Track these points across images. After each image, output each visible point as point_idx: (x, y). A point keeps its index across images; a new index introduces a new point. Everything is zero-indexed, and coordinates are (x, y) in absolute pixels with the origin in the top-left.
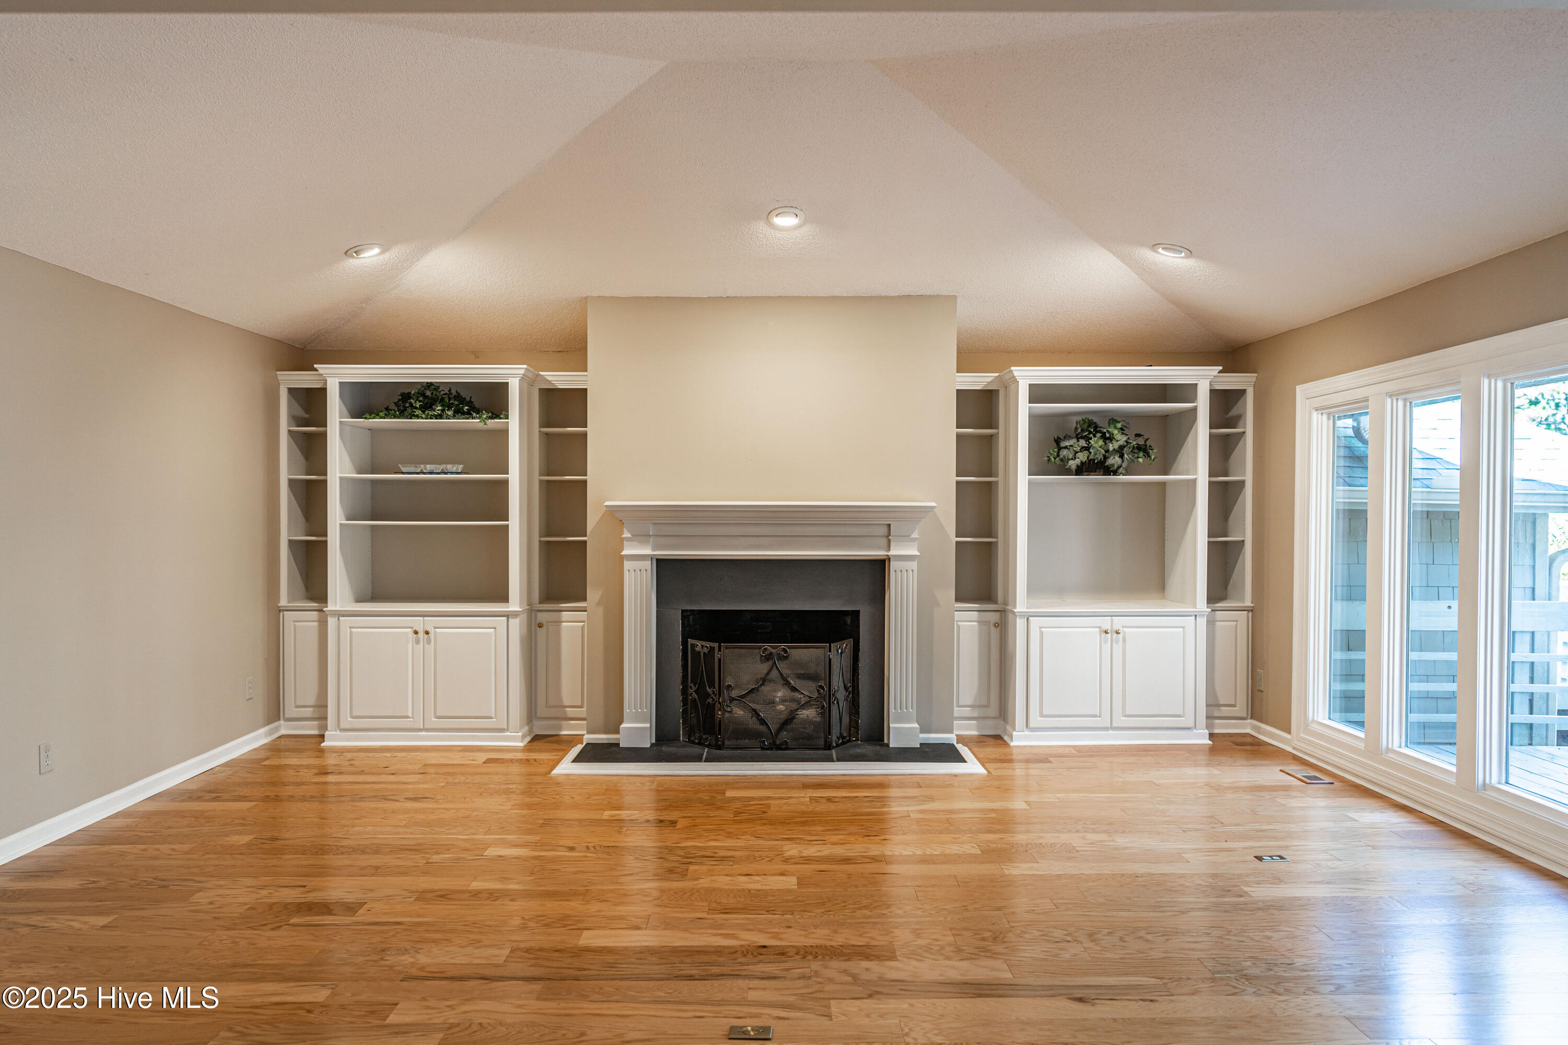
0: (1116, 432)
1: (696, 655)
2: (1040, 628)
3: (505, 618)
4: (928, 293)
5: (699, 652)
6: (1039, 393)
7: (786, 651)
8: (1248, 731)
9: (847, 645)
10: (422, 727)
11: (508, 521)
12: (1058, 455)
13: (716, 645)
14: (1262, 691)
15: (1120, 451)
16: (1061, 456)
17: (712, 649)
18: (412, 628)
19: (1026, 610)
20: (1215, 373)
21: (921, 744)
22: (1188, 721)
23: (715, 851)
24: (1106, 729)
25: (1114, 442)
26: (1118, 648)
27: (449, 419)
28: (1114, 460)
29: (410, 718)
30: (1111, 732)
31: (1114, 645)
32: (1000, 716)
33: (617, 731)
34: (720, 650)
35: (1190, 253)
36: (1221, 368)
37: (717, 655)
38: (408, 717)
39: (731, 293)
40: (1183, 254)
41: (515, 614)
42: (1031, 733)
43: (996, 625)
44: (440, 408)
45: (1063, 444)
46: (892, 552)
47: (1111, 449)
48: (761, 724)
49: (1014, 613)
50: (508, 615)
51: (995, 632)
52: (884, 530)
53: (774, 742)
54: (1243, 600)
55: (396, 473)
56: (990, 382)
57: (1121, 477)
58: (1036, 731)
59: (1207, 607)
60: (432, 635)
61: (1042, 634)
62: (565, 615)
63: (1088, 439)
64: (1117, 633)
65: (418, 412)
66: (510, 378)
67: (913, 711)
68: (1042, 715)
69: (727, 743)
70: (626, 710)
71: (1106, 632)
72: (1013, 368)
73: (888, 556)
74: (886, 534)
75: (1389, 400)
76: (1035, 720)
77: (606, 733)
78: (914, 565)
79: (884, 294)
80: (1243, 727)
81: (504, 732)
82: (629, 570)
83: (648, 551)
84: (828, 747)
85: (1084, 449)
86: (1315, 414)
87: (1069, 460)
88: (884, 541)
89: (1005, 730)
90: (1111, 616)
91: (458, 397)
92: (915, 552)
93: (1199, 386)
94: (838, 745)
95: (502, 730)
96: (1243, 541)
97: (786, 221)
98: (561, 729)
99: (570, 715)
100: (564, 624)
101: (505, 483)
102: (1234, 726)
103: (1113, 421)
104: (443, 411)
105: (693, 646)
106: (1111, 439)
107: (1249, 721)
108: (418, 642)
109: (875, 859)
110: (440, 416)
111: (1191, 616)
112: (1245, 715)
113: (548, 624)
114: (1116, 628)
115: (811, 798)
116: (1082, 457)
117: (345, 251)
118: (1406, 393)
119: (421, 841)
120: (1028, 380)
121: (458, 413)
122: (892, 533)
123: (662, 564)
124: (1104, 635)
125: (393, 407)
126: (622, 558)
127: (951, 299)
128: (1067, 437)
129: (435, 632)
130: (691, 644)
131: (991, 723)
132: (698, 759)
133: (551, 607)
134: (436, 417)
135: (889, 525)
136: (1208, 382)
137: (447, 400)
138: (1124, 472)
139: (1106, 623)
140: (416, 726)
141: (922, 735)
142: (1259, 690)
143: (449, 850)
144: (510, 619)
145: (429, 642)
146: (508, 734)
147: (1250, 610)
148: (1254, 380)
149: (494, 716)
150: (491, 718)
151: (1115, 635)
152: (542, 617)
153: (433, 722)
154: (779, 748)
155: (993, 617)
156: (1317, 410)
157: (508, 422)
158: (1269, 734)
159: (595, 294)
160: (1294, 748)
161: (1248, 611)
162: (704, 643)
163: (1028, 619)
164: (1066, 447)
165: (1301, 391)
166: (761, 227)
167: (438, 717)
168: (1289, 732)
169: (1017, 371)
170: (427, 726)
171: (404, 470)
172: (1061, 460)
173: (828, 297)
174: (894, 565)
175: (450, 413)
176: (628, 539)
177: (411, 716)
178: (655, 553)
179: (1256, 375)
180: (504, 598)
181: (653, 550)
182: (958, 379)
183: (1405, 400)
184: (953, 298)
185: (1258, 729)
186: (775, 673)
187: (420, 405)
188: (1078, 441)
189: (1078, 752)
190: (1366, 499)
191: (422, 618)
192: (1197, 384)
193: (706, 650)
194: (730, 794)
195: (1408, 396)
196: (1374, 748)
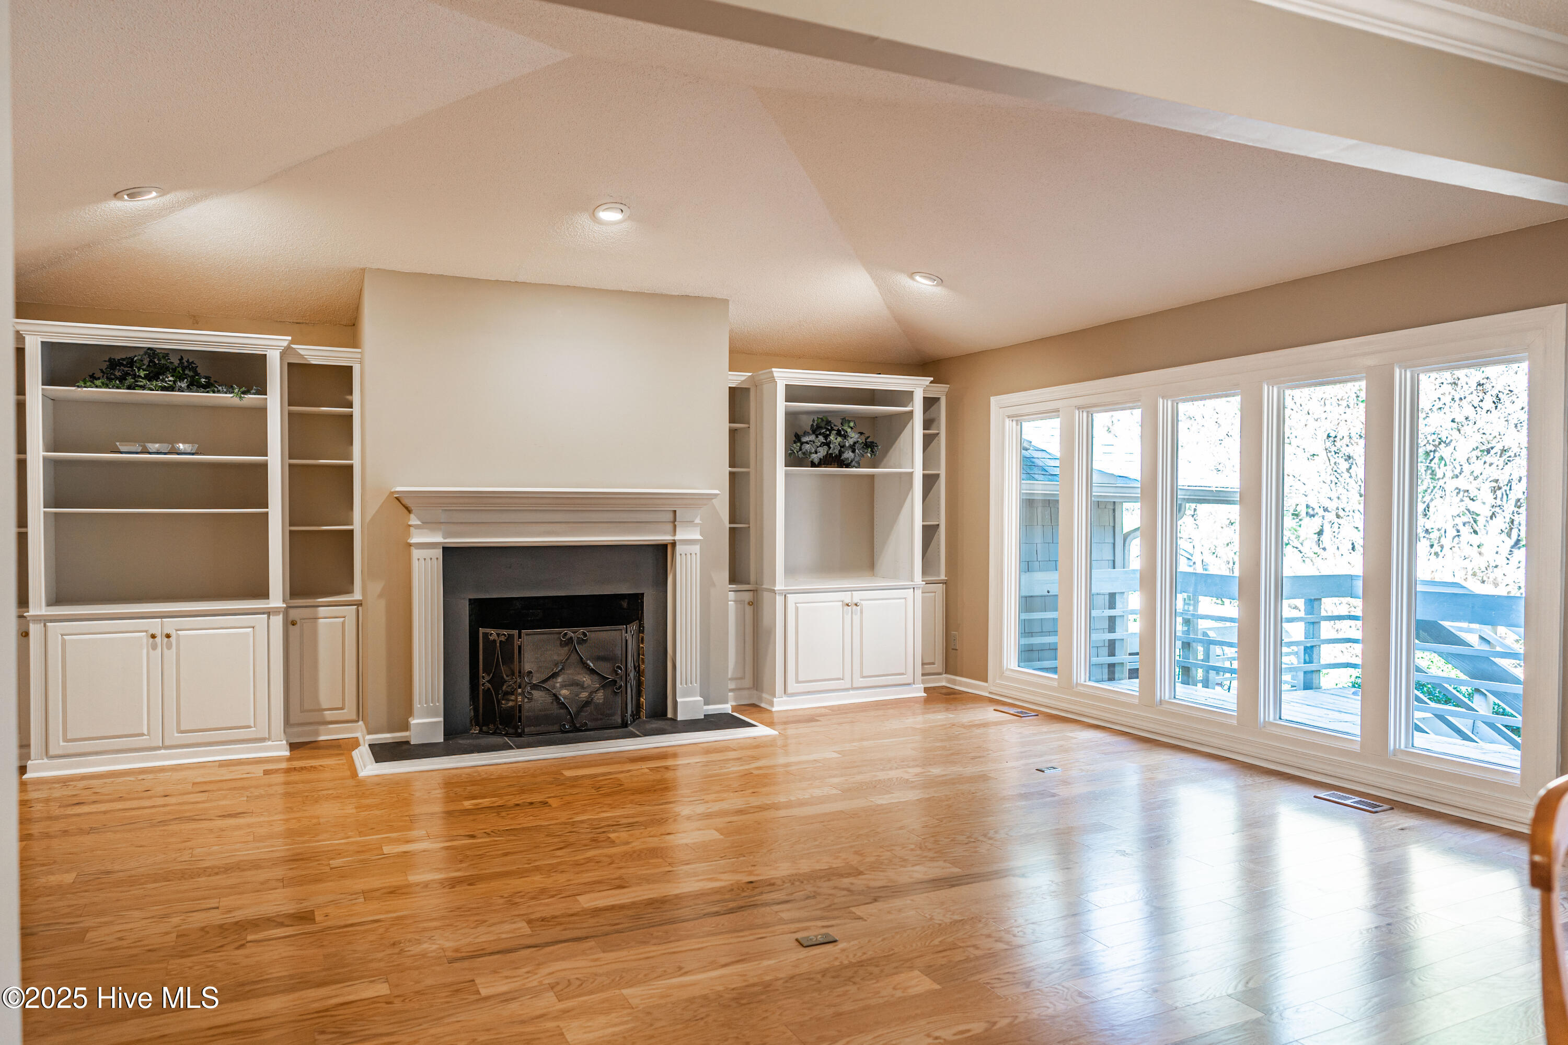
0: (849, 430)
1: (489, 644)
2: (796, 603)
3: (265, 616)
4: (705, 295)
5: (494, 641)
6: (793, 393)
7: (585, 634)
8: (944, 684)
9: (634, 627)
10: (161, 745)
11: (268, 508)
12: (801, 449)
13: (516, 632)
14: (956, 650)
15: (853, 448)
16: (804, 450)
17: (510, 637)
18: (146, 631)
19: (783, 588)
20: (928, 383)
21: (705, 715)
22: (908, 678)
23: (618, 820)
24: (847, 690)
25: (849, 439)
26: (856, 618)
27: (183, 391)
28: (848, 455)
29: (145, 735)
30: (851, 692)
31: (854, 616)
32: (754, 686)
33: (406, 727)
34: (520, 637)
35: (941, 282)
36: (932, 379)
37: (517, 642)
38: (143, 735)
39: (521, 279)
40: (936, 282)
41: (275, 611)
42: (788, 699)
43: (751, 603)
44: (171, 378)
45: (805, 439)
46: (677, 537)
47: (847, 445)
48: (561, 708)
49: (774, 591)
50: (269, 613)
51: (749, 610)
52: (670, 517)
53: (574, 724)
54: (939, 575)
55: (112, 452)
56: (744, 381)
57: (854, 469)
58: (792, 696)
59: (923, 581)
60: (173, 639)
61: (797, 608)
62: (322, 611)
63: (826, 437)
64: (856, 605)
65: (144, 382)
66: (268, 350)
67: (697, 686)
68: (798, 682)
69: (526, 730)
70: (417, 706)
71: (848, 605)
72: (773, 369)
73: (674, 540)
74: (672, 520)
75: (1077, 412)
76: (792, 687)
77: (391, 730)
78: (696, 549)
79: (665, 292)
80: (939, 681)
81: (264, 742)
82: (418, 559)
83: (438, 538)
84: (625, 725)
85: (823, 444)
86: (1007, 420)
87: (811, 453)
88: (670, 526)
89: (760, 699)
90: (851, 591)
91: (191, 366)
92: (698, 537)
93: (914, 393)
94: (631, 723)
95: (263, 740)
96: (938, 525)
97: (609, 216)
98: (317, 733)
99: (329, 719)
100: (321, 620)
101: (264, 466)
102: (934, 681)
103: (844, 421)
104: (174, 382)
105: (486, 635)
106: (845, 437)
107: (944, 675)
108: (154, 647)
109: (762, 808)
110: (171, 389)
111: (910, 588)
112: (940, 671)
113: (303, 621)
114: (855, 601)
115: (651, 769)
116: (822, 452)
117: (116, 191)
118: (1088, 407)
119: (298, 851)
120: (784, 381)
121: (194, 385)
122: (678, 519)
123: (448, 551)
124: (846, 607)
125: (99, 374)
126: (410, 545)
127: (723, 303)
128: (806, 434)
129: (178, 636)
130: (483, 633)
131: (746, 693)
132: (508, 747)
133: (306, 602)
134: (164, 389)
135: (675, 512)
136: (922, 390)
137: (180, 369)
138: (856, 465)
139: (847, 597)
140: (154, 744)
141: (706, 707)
142: (953, 649)
143: (340, 854)
144: (271, 617)
145: (169, 647)
146: (270, 743)
147: (945, 583)
148: (947, 390)
149: (252, 725)
150: (249, 727)
151: (855, 607)
152: (294, 614)
153: (176, 737)
154: (578, 730)
155: (747, 596)
156: (1009, 417)
157: (266, 399)
158: (964, 684)
159: (375, 266)
160: (990, 693)
161: (943, 583)
162: (500, 631)
163: (785, 596)
164: (807, 443)
165: (995, 402)
166: (583, 220)
167: (182, 732)
168: (986, 681)
169: (777, 373)
170: (167, 743)
171: (122, 449)
172: (804, 453)
173: (613, 291)
174: (679, 548)
175: (184, 385)
176: (417, 527)
177: (146, 734)
178: (446, 541)
179: (949, 386)
180: (263, 594)
181: (445, 538)
182: (730, 377)
183: (1088, 412)
184: (725, 302)
185: (954, 682)
186: (574, 657)
187: (144, 374)
188: (817, 437)
189: (833, 711)
190: (1058, 491)
191: (160, 620)
192: (913, 391)
193: (503, 638)
194: (568, 773)
195: (1088, 410)
196: (1067, 685)
